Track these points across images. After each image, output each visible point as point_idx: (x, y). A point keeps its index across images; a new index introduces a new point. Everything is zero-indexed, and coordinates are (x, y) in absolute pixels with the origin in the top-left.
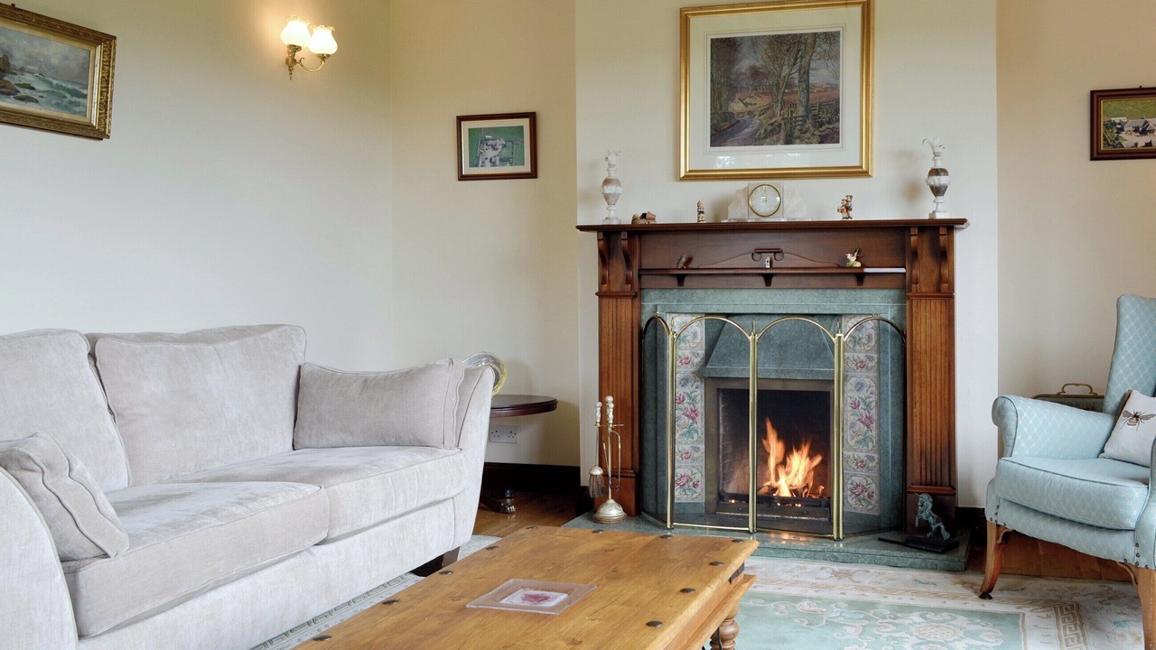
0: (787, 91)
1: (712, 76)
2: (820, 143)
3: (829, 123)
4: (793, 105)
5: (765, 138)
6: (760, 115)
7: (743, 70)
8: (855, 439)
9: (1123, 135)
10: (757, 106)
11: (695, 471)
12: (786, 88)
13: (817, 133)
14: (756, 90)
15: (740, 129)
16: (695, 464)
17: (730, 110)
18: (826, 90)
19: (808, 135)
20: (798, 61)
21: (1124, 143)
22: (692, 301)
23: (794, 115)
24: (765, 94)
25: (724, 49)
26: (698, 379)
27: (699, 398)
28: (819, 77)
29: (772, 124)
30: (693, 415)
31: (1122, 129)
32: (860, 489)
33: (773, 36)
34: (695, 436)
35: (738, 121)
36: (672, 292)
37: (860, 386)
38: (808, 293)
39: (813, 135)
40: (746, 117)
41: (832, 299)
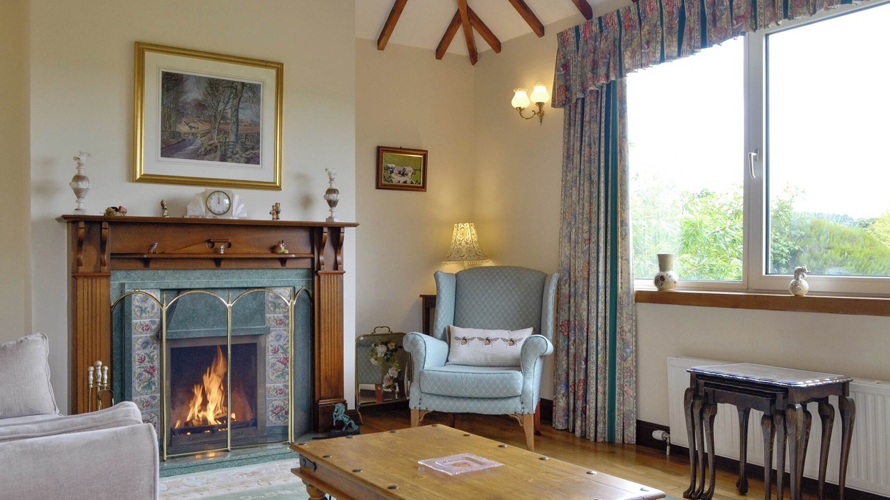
0: (222, 122)
1: (163, 101)
2: (246, 163)
3: (253, 149)
4: (226, 133)
5: (206, 154)
6: (202, 137)
7: (189, 101)
8: (275, 375)
9: (393, 175)
10: (199, 130)
11: (153, 415)
12: (221, 119)
13: (243, 155)
14: (199, 117)
15: (185, 146)
16: (153, 410)
17: (177, 130)
18: (250, 125)
19: (237, 156)
20: (231, 100)
21: (393, 180)
22: (154, 279)
23: (227, 140)
24: (206, 121)
25: (172, 82)
26: (155, 342)
27: (156, 357)
28: (245, 115)
29: (211, 145)
30: (152, 371)
31: (392, 172)
32: (279, 409)
33: (212, 79)
34: (153, 387)
35: (184, 140)
36: (137, 272)
37: (279, 337)
38: (245, 272)
39: (241, 156)
40: (191, 137)
41: (263, 277)
